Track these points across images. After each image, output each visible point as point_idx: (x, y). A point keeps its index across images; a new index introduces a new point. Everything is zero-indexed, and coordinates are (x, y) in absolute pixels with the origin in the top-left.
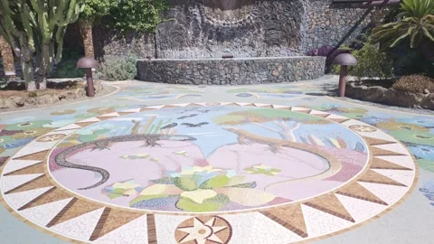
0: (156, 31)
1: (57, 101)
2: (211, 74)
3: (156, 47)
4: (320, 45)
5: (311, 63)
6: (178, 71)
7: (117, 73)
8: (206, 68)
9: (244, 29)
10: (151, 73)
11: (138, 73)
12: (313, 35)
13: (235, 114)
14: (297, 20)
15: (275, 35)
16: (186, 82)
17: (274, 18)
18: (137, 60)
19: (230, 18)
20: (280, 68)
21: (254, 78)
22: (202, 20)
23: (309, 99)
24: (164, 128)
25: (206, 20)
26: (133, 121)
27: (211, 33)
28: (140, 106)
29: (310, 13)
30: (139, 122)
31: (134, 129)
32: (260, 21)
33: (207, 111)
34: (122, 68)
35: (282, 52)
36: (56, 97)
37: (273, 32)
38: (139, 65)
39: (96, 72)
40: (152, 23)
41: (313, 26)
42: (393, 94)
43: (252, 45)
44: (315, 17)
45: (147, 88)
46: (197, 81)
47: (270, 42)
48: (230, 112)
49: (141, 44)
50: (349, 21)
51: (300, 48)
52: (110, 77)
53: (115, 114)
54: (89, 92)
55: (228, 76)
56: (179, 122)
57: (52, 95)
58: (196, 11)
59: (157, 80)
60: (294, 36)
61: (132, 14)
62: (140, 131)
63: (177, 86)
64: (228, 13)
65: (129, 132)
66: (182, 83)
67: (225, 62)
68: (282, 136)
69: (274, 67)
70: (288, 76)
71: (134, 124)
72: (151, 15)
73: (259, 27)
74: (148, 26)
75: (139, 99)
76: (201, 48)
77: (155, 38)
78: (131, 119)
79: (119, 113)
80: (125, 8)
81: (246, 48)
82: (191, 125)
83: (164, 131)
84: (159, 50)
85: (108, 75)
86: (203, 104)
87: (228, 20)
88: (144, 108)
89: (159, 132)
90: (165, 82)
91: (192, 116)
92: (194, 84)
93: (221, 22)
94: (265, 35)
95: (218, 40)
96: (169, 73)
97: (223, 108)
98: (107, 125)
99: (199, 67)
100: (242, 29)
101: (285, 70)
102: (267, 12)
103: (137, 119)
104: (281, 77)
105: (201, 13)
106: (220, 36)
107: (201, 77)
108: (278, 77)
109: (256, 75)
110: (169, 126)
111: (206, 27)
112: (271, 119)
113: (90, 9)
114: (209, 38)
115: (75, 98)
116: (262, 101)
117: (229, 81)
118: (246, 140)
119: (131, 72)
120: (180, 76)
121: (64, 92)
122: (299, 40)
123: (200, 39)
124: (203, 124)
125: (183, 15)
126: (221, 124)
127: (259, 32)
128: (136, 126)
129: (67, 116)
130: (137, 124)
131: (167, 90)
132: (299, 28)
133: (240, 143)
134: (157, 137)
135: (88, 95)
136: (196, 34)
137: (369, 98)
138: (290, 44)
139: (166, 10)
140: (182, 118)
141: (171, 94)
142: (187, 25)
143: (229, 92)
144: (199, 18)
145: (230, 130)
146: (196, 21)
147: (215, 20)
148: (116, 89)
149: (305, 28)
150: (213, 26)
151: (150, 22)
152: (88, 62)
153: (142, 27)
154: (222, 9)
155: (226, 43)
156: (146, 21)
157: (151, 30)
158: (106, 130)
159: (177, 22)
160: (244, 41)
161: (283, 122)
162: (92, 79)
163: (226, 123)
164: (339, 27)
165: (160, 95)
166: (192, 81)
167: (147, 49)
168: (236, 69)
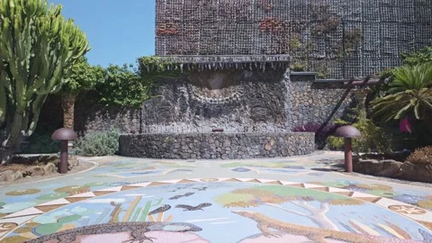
0: (143, 107)
1: (19, 178)
2: (201, 148)
3: (141, 122)
4: (305, 122)
5: (302, 138)
6: (164, 145)
7: (97, 147)
8: (196, 141)
9: (230, 107)
10: (134, 147)
11: (120, 148)
12: (298, 113)
13: (240, 191)
14: (281, 98)
15: (261, 112)
16: (173, 156)
17: (259, 97)
18: (120, 134)
19: (217, 96)
20: (272, 143)
21: (246, 152)
22: (190, 97)
23: (316, 175)
24: (154, 212)
25: (193, 97)
26: (113, 203)
27: (198, 109)
28: (121, 184)
29: (293, 92)
30: (119, 205)
31: (113, 215)
32: (246, 98)
33: (204, 188)
34: (102, 143)
35: (269, 127)
36: (20, 173)
37: (259, 109)
38: (121, 139)
39: (73, 147)
40: (139, 99)
41: (297, 105)
42: (412, 168)
43: (238, 121)
44: (298, 96)
45: (130, 164)
46: (185, 155)
47: (255, 119)
48: (233, 189)
49: (126, 119)
50: (331, 100)
51: (286, 124)
52: (89, 153)
53: (90, 194)
54: (62, 168)
55: (219, 149)
56: (173, 203)
57: (15, 171)
58: (184, 89)
59: (140, 155)
60: (279, 113)
61: (118, 91)
62: (122, 218)
63: (163, 160)
64: (215, 92)
65: (106, 220)
66: (169, 158)
67: (216, 135)
68: (315, 221)
69: (266, 141)
70: (281, 151)
71: (113, 208)
72: (139, 92)
73: (245, 104)
74: (134, 102)
75: (120, 176)
76: (188, 122)
77: (141, 114)
78: (109, 201)
79: (95, 193)
80: (112, 84)
81: (233, 123)
82: (190, 208)
83: (155, 218)
84: (144, 125)
85: (85, 150)
86: (197, 180)
87: (214, 97)
88: (126, 186)
89: (147, 219)
90: (149, 156)
91: (187, 195)
92: (182, 158)
93: (208, 99)
94: (251, 112)
95: (205, 116)
96: (155, 147)
97: (222, 184)
98: (77, 209)
99: (188, 140)
100: (229, 105)
101: (278, 145)
102: (252, 91)
103: (117, 201)
104: (274, 151)
105: (188, 91)
106: (208, 112)
107: (190, 151)
108: (270, 152)
109: (248, 149)
110: (160, 210)
111: (193, 103)
112: (289, 199)
113: (75, 83)
114: (197, 114)
115: (43, 175)
116: (266, 177)
117: (220, 155)
118: (271, 230)
119: (112, 147)
120: (167, 150)
121: (31, 168)
122: (284, 117)
123: (187, 114)
124: (204, 205)
125: (171, 92)
126: (228, 206)
127: (246, 109)
128: (116, 210)
129: (26, 196)
130: (118, 207)
131: (153, 164)
132: (283, 106)
133: (266, 234)
134: (145, 227)
135: (59, 171)
136: (183, 110)
137: (383, 172)
138: (276, 120)
139: (154, 88)
140: (176, 198)
141: (157, 169)
142: (174, 102)
143: (223, 166)
144: (186, 95)
145: (243, 214)
146: (184, 98)
147: (202, 97)
148: (93, 165)
149: (289, 105)
150: (200, 103)
151: (137, 99)
152: (65, 133)
153: (128, 103)
154: (210, 88)
155: (212, 119)
156: (133, 98)
157: (137, 106)
158: (76, 217)
159: (164, 98)
160: (231, 116)
161: (305, 203)
162: (67, 154)
163: (234, 204)
164: (322, 105)
165: (144, 171)
166: (179, 155)
167: (132, 124)
168: (227, 143)
